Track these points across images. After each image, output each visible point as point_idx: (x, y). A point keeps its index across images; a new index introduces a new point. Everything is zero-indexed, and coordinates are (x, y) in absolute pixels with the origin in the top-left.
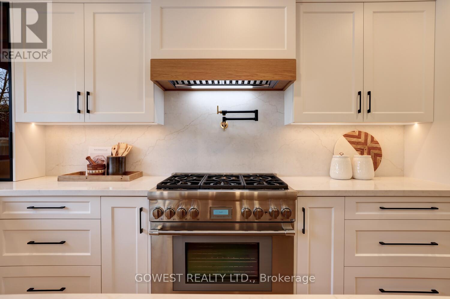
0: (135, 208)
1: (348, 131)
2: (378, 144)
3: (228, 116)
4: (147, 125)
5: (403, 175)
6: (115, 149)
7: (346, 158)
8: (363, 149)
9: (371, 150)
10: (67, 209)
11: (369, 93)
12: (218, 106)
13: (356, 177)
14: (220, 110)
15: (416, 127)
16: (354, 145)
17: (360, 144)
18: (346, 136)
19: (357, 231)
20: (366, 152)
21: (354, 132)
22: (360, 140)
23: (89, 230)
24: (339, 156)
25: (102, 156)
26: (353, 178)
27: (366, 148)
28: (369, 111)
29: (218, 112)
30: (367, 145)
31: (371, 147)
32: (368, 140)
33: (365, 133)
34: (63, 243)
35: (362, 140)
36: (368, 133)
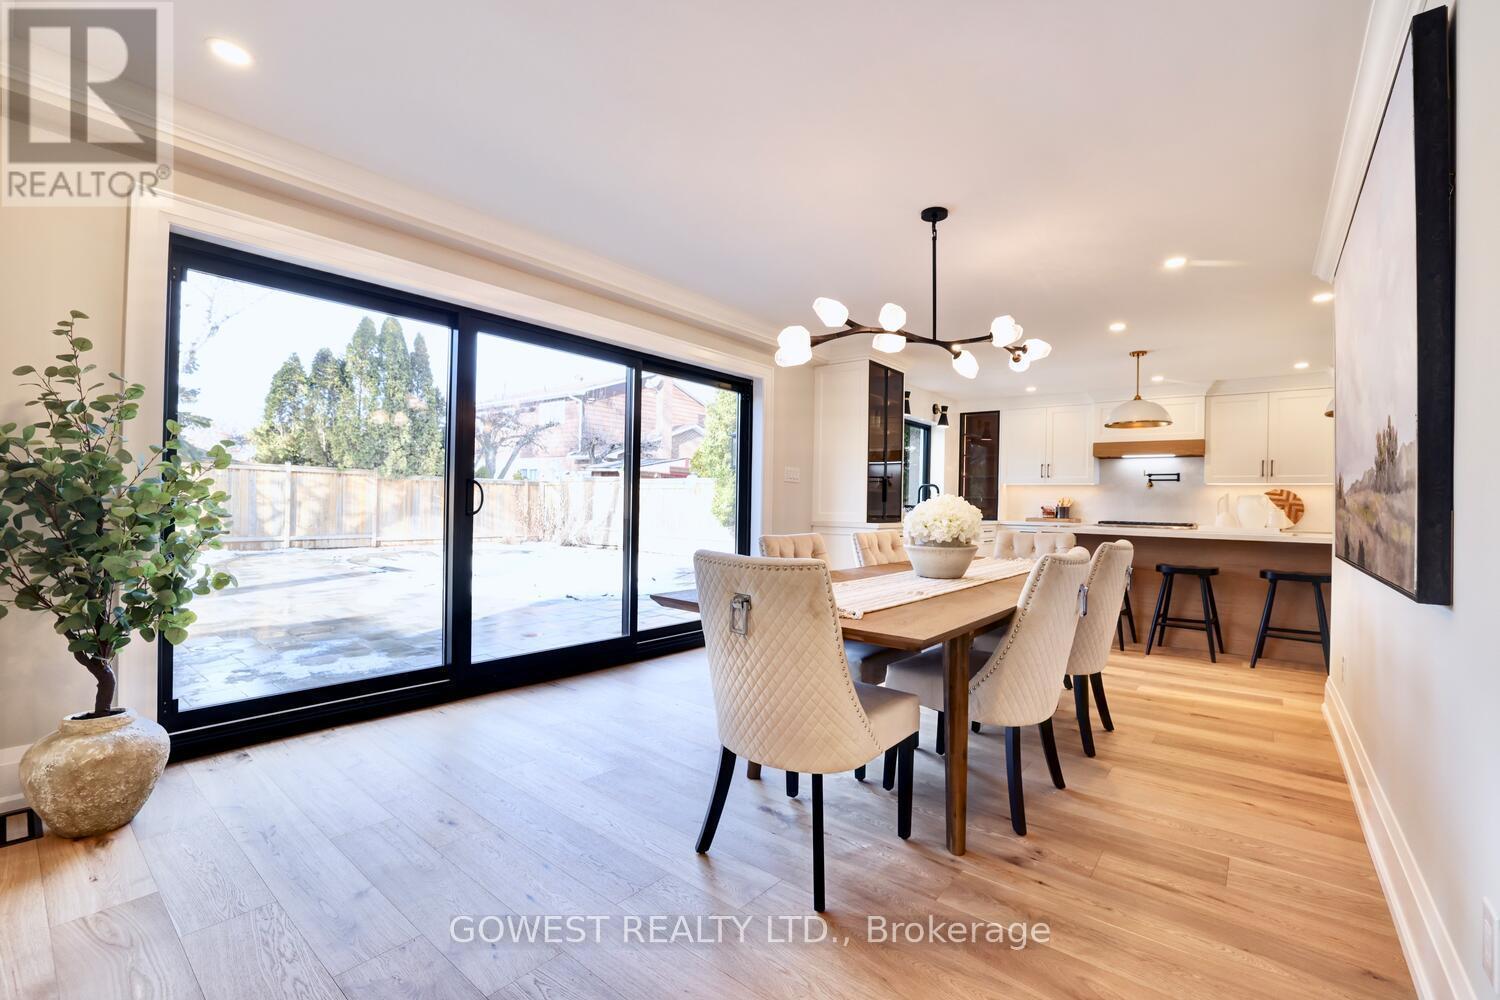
1: (1270, 490)
2: (1300, 501)
3: (1153, 478)
6: (1056, 500)
8: (1283, 506)
9: (1292, 507)
11: (1272, 461)
12: (1145, 471)
14: (1147, 473)
16: (1274, 502)
17: (1281, 501)
18: (1267, 494)
20: (1286, 508)
21: (1276, 491)
22: (1281, 498)
25: (1048, 505)
28: (1272, 475)
29: (1145, 475)
30: (1288, 502)
31: (1292, 504)
32: (1289, 498)
33: (1288, 491)
35: (1284, 497)
36: (1291, 492)
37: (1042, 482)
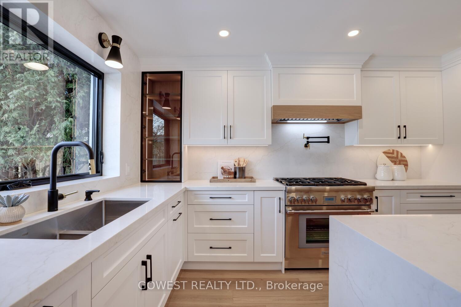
0: (275, 197)
1: (385, 150)
2: (405, 157)
3: (310, 140)
4: (256, 146)
5: (421, 178)
6: (236, 162)
7: (388, 167)
8: (396, 161)
9: (401, 162)
10: (233, 198)
11: (405, 126)
12: (304, 134)
13: (395, 179)
14: (306, 136)
15: (430, 146)
16: (390, 159)
17: (393, 158)
18: (384, 153)
19: (407, 210)
20: (397, 163)
21: (389, 150)
22: (393, 155)
23: (246, 212)
24: (383, 166)
25: (228, 166)
26: (393, 180)
27: (398, 160)
28: (405, 138)
29: (304, 138)
30: (398, 159)
31: (401, 160)
32: (399, 155)
33: (397, 151)
34: (230, 219)
35: (395, 155)
36: (399, 151)
37: (224, 143)
